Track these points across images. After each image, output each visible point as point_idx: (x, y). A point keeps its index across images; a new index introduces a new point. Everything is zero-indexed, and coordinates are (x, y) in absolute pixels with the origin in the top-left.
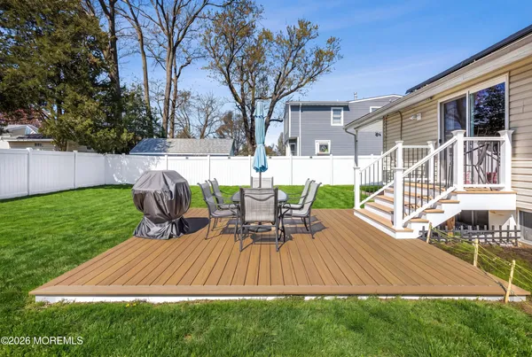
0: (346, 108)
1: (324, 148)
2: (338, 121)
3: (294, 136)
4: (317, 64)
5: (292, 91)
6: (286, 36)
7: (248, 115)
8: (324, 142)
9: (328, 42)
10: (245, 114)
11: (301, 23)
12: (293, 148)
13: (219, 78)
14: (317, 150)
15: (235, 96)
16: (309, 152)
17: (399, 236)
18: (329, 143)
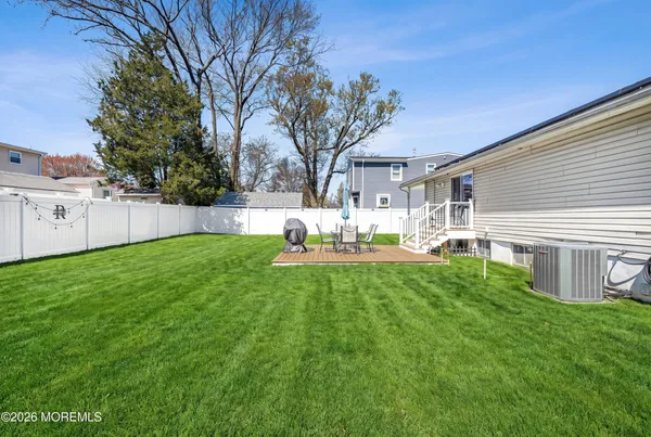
0: (405, 165)
1: (384, 201)
2: (397, 176)
3: (357, 191)
4: (379, 116)
5: (353, 144)
6: (348, 89)
7: (311, 166)
8: (384, 195)
9: (390, 94)
10: (308, 166)
11: (363, 76)
12: (356, 200)
13: (283, 130)
14: (378, 203)
15: (298, 148)
16: (370, 205)
17: (416, 252)
18: (388, 196)
